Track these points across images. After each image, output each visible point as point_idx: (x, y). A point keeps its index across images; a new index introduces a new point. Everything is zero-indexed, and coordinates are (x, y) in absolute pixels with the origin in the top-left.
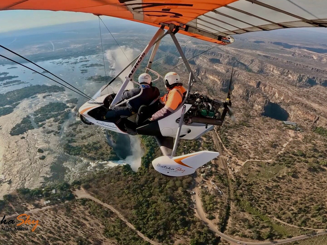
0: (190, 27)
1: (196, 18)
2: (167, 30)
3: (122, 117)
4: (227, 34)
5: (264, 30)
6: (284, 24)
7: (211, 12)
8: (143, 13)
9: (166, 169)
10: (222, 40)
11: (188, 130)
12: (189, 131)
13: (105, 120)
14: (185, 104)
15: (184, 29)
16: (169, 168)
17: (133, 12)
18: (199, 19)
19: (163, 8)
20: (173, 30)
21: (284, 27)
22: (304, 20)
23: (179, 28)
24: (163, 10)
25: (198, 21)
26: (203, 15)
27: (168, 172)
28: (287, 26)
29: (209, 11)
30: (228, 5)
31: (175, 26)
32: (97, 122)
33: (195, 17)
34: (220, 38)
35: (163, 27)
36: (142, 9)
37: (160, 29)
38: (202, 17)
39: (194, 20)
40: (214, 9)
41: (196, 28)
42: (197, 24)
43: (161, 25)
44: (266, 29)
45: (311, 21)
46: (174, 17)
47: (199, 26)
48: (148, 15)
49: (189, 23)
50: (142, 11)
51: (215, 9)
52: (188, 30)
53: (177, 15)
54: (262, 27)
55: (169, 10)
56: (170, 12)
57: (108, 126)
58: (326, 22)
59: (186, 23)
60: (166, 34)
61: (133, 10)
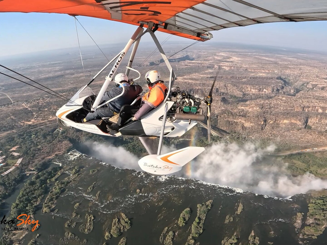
1: (175, 15)
2: (147, 28)
4: (205, 31)
5: (240, 25)
6: (257, 19)
7: (189, 9)
8: (121, 12)
9: (153, 168)
10: (200, 36)
11: (172, 127)
15: (163, 27)
16: (157, 167)
17: (111, 12)
18: (178, 16)
19: (141, 7)
20: (152, 28)
21: (259, 22)
22: (276, 15)
23: (159, 26)
24: (141, 8)
25: (177, 18)
26: (181, 12)
27: (155, 171)
28: (261, 22)
29: (187, 8)
30: (204, 2)
31: (154, 24)
33: (173, 15)
34: (199, 35)
35: (141, 26)
36: (119, 8)
37: (139, 28)
38: (181, 14)
39: (173, 18)
40: (191, 6)
41: (175, 26)
42: (176, 22)
43: (140, 24)
44: (242, 25)
45: (282, 15)
46: (153, 15)
48: (126, 14)
49: (167, 21)
50: (120, 10)
51: (193, 6)
52: (167, 28)
53: (156, 13)
54: (238, 23)
55: (148, 8)
56: (148, 10)
58: (296, 17)
59: (165, 21)
60: (145, 32)
61: (111, 9)
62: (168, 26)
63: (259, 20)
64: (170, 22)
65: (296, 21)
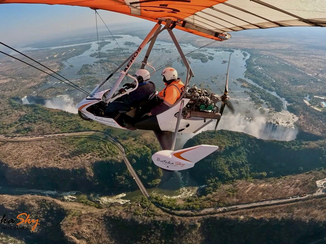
0: (187, 22)
1: (194, 14)
2: (165, 25)
3: (121, 112)
4: (224, 31)
5: (260, 28)
6: (280, 22)
7: (208, 8)
8: (141, 8)
9: (165, 164)
10: (218, 36)
11: (187, 124)
12: (188, 126)
13: (104, 115)
14: (183, 99)
15: (181, 25)
16: (169, 163)
17: (130, 7)
18: (196, 15)
19: (161, 4)
20: (170, 26)
21: (281, 25)
22: (301, 19)
23: (176, 23)
24: (160, 5)
25: (195, 17)
26: (200, 11)
27: (168, 167)
28: (284, 25)
30: (225, 2)
31: (172, 21)
32: (96, 118)
33: (192, 13)
34: (217, 34)
35: (160, 22)
36: (139, 4)
37: (157, 24)
38: (199, 13)
39: (192, 16)
40: (211, 6)
41: (193, 24)
42: (195, 20)
43: (158, 21)
44: (262, 27)
45: (308, 20)
46: (172, 12)
47: (196, 22)
48: (146, 10)
49: (186, 19)
51: (213, 6)
52: (185, 26)
53: (175, 11)
54: (259, 25)
55: (166, 5)
56: (167, 7)
57: (106, 121)
58: (322, 22)
59: (183, 19)
60: (163, 29)
61: (131, 4)
62: (187, 25)
63: (281, 23)
64: (189, 20)
65: (322, 26)
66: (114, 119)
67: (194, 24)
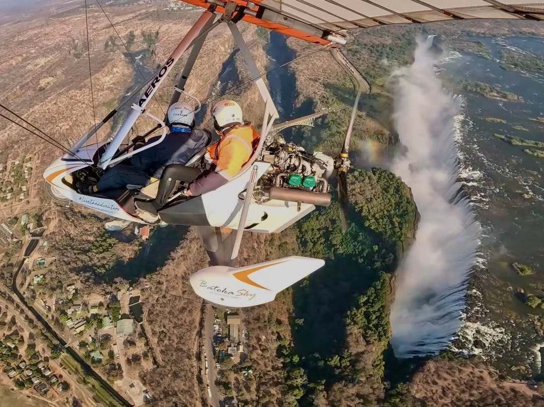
0: (267, 8)
2: (222, 14)
4: (342, 27)
5: (415, 21)
9: (217, 293)
11: (263, 214)
12: (265, 217)
13: (97, 193)
14: (256, 163)
15: (255, 14)
16: (224, 291)
20: (232, 15)
21: (457, 17)
23: (246, 11)
27: (222, 299)
28: (463, 16)
31: (237, 6)
32: (80, 199)
34: (326, 34)
35: (212, 8)
37: (206, 12)
41: (279, 13)
42: (282, 5)
43: (208, 5)
44: (419, 20)
45: (510, 6)
47: (285, 8)
49: (266, 3)
52: (263, 16)
54: (412, 16)
57: (101, 205)
58: (540, 11)
59: (259, 3)
60: (219, 22)
62: (266, 13)
63: (457, 12)
64: (270, 5)
65: (538, 20)
66: (117, 202)
67: (282, 13)
